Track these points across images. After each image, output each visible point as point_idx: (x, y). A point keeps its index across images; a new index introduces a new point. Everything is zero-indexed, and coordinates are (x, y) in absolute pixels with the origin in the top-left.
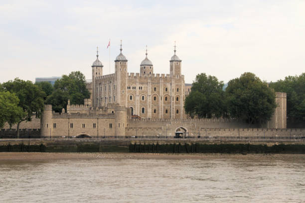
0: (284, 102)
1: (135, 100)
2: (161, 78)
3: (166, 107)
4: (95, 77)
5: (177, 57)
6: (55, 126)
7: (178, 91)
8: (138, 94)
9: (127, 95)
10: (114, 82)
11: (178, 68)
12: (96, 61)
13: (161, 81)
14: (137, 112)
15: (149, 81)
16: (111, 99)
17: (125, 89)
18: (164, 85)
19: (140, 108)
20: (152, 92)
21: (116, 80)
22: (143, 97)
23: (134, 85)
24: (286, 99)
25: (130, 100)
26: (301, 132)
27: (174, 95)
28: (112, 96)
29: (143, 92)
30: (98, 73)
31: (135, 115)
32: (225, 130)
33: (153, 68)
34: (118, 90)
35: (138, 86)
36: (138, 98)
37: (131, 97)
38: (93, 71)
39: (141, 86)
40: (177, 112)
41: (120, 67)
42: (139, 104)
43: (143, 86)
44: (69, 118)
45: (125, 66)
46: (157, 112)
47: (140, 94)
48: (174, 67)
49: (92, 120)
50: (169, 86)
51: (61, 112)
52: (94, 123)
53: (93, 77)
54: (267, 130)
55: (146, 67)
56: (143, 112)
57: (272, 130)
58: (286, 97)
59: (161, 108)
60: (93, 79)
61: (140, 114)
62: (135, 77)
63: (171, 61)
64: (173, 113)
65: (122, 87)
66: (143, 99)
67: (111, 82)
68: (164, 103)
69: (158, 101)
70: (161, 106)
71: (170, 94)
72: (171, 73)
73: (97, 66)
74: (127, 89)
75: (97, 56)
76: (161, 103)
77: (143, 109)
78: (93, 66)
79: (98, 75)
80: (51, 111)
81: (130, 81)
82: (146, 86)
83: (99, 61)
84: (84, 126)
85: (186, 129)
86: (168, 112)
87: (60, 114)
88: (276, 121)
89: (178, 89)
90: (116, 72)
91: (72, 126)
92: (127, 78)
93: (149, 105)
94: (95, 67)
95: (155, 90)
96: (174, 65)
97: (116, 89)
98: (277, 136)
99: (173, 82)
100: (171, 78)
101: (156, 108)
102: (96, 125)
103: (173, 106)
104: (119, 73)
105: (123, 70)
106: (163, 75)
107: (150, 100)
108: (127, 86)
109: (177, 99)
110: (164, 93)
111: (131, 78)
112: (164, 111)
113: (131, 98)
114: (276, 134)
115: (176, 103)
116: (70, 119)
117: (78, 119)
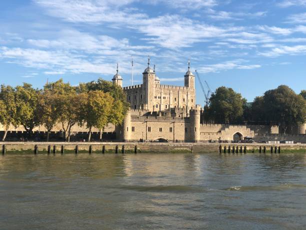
2: (180, 89)
6: (133, 129)
9: (154, 104)
10: (141, 92)
11: (192, 82)
13: (180, 92)
16: (137, 107)
18: (182, 96)
20: (173, 102)
21: (145, 90)
22: (166, 106)
23: (159, 95)
25: (156, 108)
27: (189, 104)
28: (138, 104)
29: (167, 101)
35: (162, 96)
36: (162, 107)
37: (157, 105)
41: (149, 79)
43: (166, 96)
45: (152, 78)
47: (164, 103)
48: (189, 81)
49: (169, 124)
50: (185, 97)
52: (171, 126)
62: (160, 88)
65: (151, 96)
71: (186, 104)
73: (118, 79)
74: (154, 98)
81: (156, 91)
82: (169, 96)
84: (161, 130)
89: (192, 100)
91: (149, 129)
92: (154, 89)
94: (116, 81)
95: (175, 100)
99: (189, 94)
100: (187, 90)
102: (173, 129)
105: (151, 81)
108: (154, 95)
110: (182, 103)
116: (148, 123)
117: (155, 123)
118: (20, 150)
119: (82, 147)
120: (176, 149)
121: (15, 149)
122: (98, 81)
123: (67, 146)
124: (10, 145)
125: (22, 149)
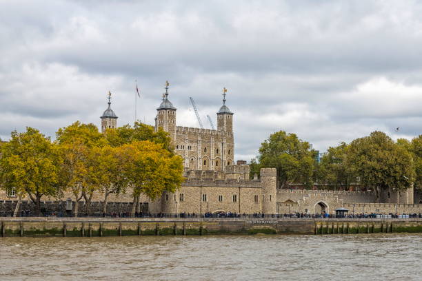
2: (212, 134)
5: (227, 108)
6: (182, 197)
7: (229, 153)
8: (187, 155)
11: (230, 123)
13: (212, 140)
15: (199, 138)
18: (215, 145)
20: (202, 154)
22: (193, 160)
23: (182, 143)
27: (225, 158)
29: (193, 153)
35: (187, 144)
36: (187, 162)
39: (190, 144)
41: (168, 118)
43: (192, 145)
44: (201, 187)
45: (173, 117)
47: (189, 155)
48: (225, 122)
49: (232, 190)
50: (220, 146)
52: (235, 193)
62: (184, 133)
63: (218, 114)
68: (215, 169)
69: (209, 166)
71: (221, 157)
72: (221, 129)
73: (110, 118)
75: (109, 104)
76: (213, 169)
81: (178, 137)
82: (196, 145)
83: (112, 111)
84: (220, 198)
85: (326, 204)
89: (229, 151)
91: (205, 198)
92: (175, 133)
94: (108, 119)
95: (205, 151)
96: (225, 119)
99: (225, 141)
100: (222, 136)
102: (237, 197)
104: (166, 126)
105: (171, 122)
106: (214, 131)
107: (200, 164)
108: (175, 144)
110: (215, 156)
111: (179, 134)
116: (203, 188)
117: (213, 188)
118: (41, 230)
119: (127, 225)
120: (255, 227)
121: (35, 228)
122: (135, 126)
123: (105, 224)
124: (28, 221)
125: (44, 228)
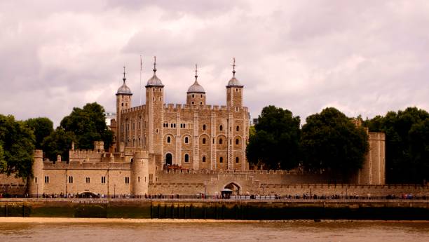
0: (382, 147)
1: (175, 143)
2: (213, 110)
3: (221, 154)
4: (121, 109)
5: (237, 80)
6: (47, 180)
7: (238, 130)
8: (179, 134)
9: (163, 136)
10: (144, 116)
11: (238, 97)
12: (122, 87)
13: (214, 116)
14: (177, 160)
15: (196, 115)
16: (141, 142)
17: (160, 127)
18: (218, 121)
19: (182, 154)
20: (200, 131)
21: (148, 114)
22: (187, 139)
23: (173, 122)
24: (384, 143)
25: (167, 143)
26: (402, 190)
27: (231, 136)
28: (141, 137)
29: (187, 131)
30: (124, 105)
31: (174, 165)
32: (295, 187)
33: (205, 97)
34: (150, 129)
35: (179, 123)
36: (179, 140)
37: (169, 138)
38: (118, 101)
39: (183, 122)
40: (237, 160)
41: (153, 96)
42: (181, 149)
43: (187, 123)
44: (67, 170)
45: (160, 94)
46: (207, 160)
47: (182, 134)
48: (232, 96)
49: (100, 172)
50: (224, 123)
51: (56, 160)
52: (103, 176)
53: (118, 109)
54: (356, 188)
55: (195, 95)
56: (187, 160)
57: (362, 186)
58: (384, 139)
59: (213, 155)
60: (118, 112)
61: (182, 163)
62: (175, 110)
63: (228, 87)
64: (231, 163)
65: (156, 124)
66: (187, 142)
67: (140, 117)
68: (218, 148)
69: (209, 145)
70: (214, 151)
71: (226, 135)
72: (229, 104)
73: (123, 95)
74: (163, 128)
75: (124, 80)
76: (214, 147)
77: (187, 156)
78: (117, 95)
79: (125, 107)
80: (42, 159)
81: (167, 115)
82: (192, 122)
83: (126, 87)
84: (88, 180)
85: (239, 185)
86: (224, 161)
87: (54, 163)
88: (371, 173)
89: (238, 127)
90: (148, 102)
91: (71, 180)
92: (163, 111)
93: (196, 150)
94: (121, 96)
95: (204, 129)
96: (232, 92)
97: (148, 128)
98: (369, 195)
99: (231, 117)
100: (227, 111)
101: (206, 155)
102: (106, 179)
103: (231, 151)
104: (151, 105)
105: (157, 100)
106: (216, 107)
107: (196, 142)
108: (163, 122)
109: (237, 142)
110: (217, 133)
111: (168, 111)
112: (217, 159)
113: (169, 141)
114: (368, 193)
115: (235, 148)
116: (69, 171)
117: (79, 171)
